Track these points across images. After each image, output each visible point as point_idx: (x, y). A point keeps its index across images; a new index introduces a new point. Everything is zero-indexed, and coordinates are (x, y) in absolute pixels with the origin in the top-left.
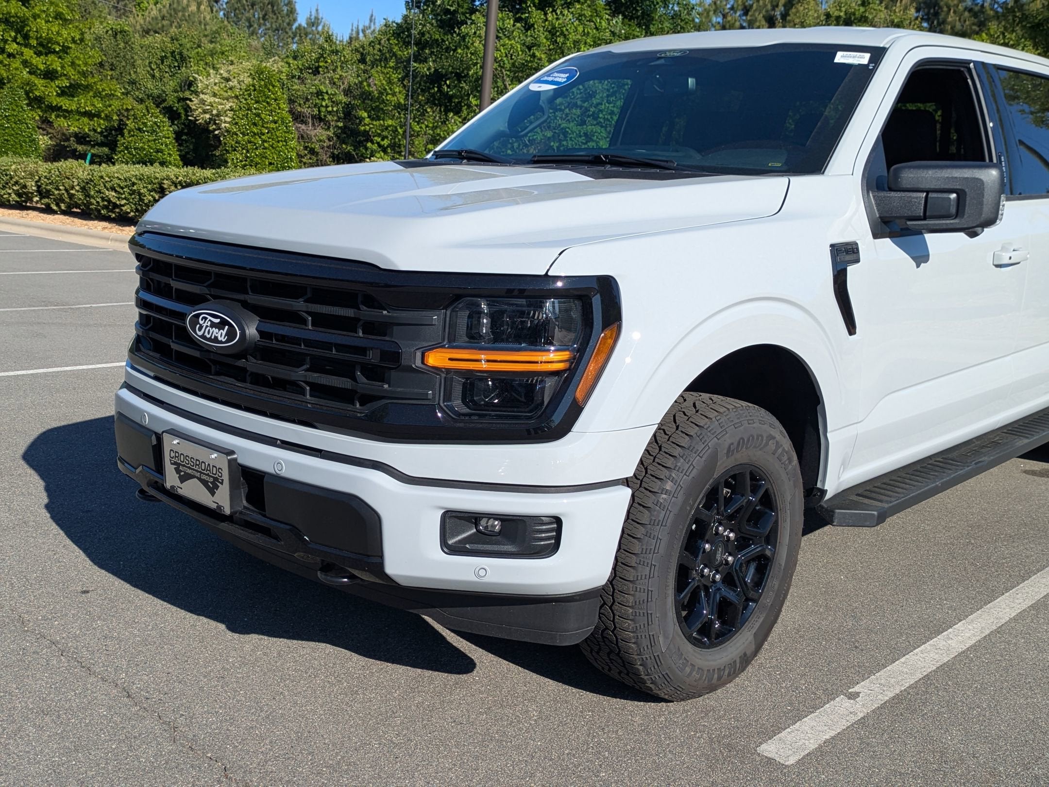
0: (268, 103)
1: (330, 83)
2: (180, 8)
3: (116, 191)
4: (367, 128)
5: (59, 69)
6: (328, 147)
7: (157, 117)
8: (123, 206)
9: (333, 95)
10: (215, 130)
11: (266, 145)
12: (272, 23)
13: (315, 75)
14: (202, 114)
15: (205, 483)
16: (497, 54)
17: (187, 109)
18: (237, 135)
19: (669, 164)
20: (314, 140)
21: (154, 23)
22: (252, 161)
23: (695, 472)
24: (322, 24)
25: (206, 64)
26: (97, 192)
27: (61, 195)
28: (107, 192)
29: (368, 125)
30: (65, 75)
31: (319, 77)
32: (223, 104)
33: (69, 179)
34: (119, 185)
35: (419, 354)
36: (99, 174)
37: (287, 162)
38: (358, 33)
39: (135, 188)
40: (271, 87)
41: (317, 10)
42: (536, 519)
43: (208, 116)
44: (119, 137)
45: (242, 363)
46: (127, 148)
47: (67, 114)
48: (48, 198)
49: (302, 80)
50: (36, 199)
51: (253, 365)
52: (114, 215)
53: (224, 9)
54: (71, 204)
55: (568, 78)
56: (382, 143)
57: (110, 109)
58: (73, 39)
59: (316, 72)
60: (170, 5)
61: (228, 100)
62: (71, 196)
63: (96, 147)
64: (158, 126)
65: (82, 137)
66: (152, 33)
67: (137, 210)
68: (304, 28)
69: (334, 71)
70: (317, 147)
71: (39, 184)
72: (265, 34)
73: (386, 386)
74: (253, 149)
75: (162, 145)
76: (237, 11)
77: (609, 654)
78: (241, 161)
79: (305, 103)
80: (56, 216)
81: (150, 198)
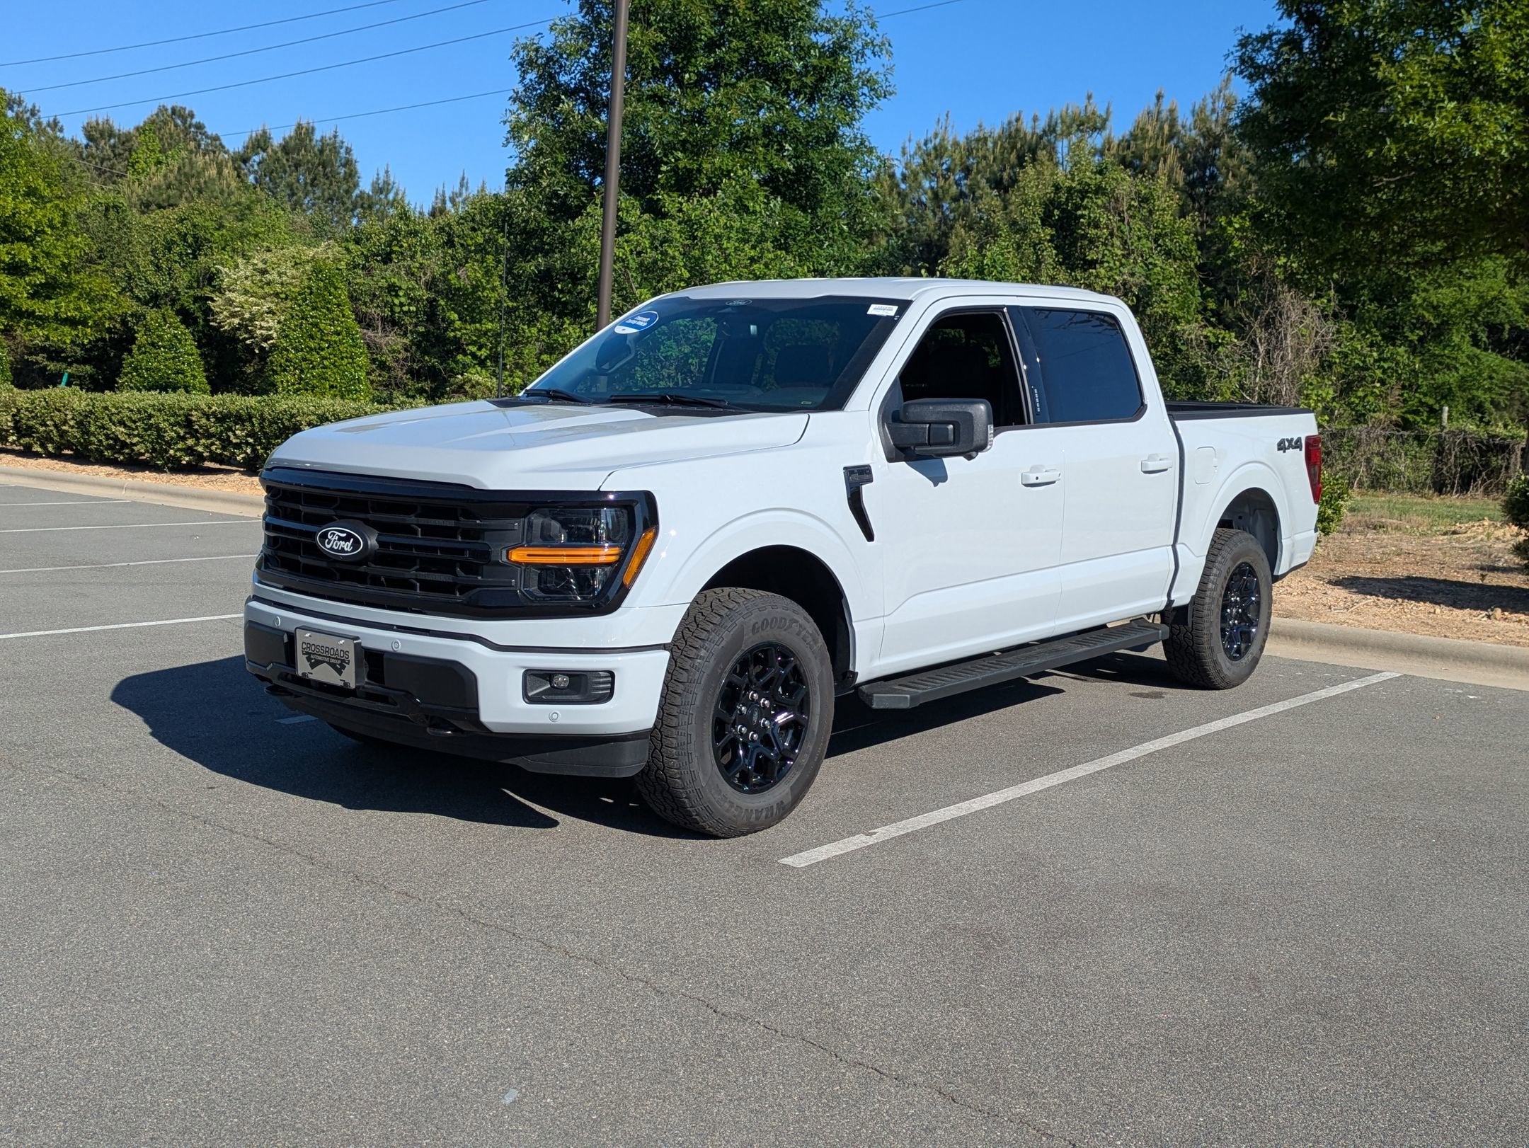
0: (328, 309)
1: (407, 274)
2: (194, 171)
3: (125, 426)
4: (459, 334)
5: (29, 260)
6: (405, 360)
7: (176, 328)
8: (135, 445)
9: (411, 290)
10: (247, 339)
11: (326, 363)
12: (323, 191)
13: (385, 263)
14: (228, 318)
15: (333, 665)
16: (620, 253)
17: (208, 312)
18: (287, 350)
19: (722, 403)
20: (385, 350)
21: (156, 194)
22: (307, 384)
23: (723, 644)
24: (394, 190)
25: (234, 250)
26: (100, 427)
27: (48, 433)
28: (113, 427)
29: (459, 330)
30: (38, 269)
31: (392, 266)
32: (258, 305)
33: (59, 411)
34: (130, 419)
35: (504, 552)
36: (103, 405)
37: (353, 385)
38: (444, 202)
39: (152, 421)
40: (332, 290)
41: (387, 172)
42: (595, 673)
43: (237, 321)
44: (125, 356)
45: (363, 569)
46: (135, 369)
47: (42, 321)
48: (30, 436)
49: (368, 270)
50: (11, 439)
51: (373, 569)
52: (122, 458)
53: (256, 172)
54: (62, 444)
55: (649, 323)
56: (479, 354)
57: (100, 314)
58: (51, 221)
59: (387, 259)
60: (179, 169)
61: (264, 298)
62: (62, 434)
63: (75, 365)
64: (178, 340)
65: (55, 351)
66: (154, 207)
67: (154, 450)
68: (368, 195)
69: (412, 257)
70: (389, 360)
71: (18, 418)
72: (314, 205)
73: (479, 578)
74: (309, 369)
75: (183, 363)
76: (274, 174)
77: (662, 793)
78: (293, 384)
79: (372, 301)
80: (41, 460)
81: (173, 434)
